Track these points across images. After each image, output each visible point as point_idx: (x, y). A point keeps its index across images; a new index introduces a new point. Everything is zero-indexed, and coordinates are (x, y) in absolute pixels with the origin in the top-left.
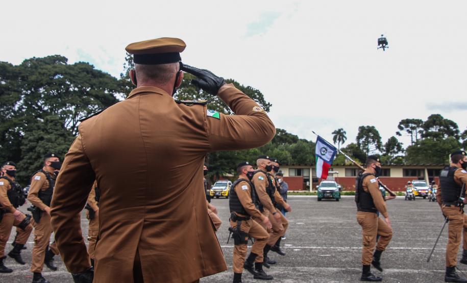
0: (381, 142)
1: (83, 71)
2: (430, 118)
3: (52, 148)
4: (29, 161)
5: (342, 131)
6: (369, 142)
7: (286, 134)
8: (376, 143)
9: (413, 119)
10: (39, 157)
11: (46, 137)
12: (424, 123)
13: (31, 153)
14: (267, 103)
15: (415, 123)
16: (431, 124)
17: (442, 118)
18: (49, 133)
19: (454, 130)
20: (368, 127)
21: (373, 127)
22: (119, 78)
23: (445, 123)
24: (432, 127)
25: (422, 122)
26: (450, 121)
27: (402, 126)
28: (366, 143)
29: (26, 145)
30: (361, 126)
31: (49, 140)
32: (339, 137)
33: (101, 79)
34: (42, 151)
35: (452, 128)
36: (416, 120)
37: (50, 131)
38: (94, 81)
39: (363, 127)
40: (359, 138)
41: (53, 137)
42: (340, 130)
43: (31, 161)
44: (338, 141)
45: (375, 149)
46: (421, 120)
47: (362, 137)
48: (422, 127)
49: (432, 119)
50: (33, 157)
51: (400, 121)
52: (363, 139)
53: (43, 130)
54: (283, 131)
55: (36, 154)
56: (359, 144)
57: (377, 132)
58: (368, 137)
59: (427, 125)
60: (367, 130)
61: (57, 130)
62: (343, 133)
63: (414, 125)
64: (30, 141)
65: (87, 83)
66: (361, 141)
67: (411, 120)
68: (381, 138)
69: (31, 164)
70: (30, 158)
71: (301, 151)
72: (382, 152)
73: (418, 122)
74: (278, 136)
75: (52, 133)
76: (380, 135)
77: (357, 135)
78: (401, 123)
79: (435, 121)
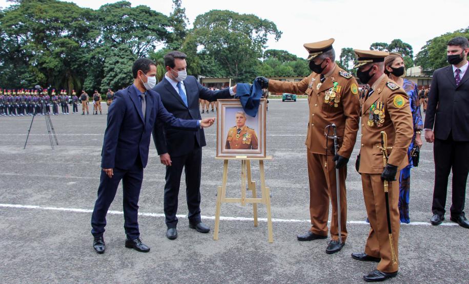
1: (143, 12)
2: (393, 42)
3: (125, 68)
4: (110, 78)
6: (348, 60)
7: (288, 54)
8: (353, 61)
9: (381, 43)
10: (116, 75)
11: (121, 60)
13: (111, 73)
14: (279, 31)
15: (382, 46)
16: (394, 47)
17: (402, 42)
18: (122, 58)
19: (410, 51)
20: (348, 48)
22: (169, 16)
23: (403, 46)
24: (394, 48)
25: (387, 45)
26: (407, 44)
27: (373, 48)
28: (347, 60)
29: (107, 67)
30: (343, 48)
31: (122, 63)
33: (156, 17)
34: (118, 70)
35: (408, 49)
36: (383, 43)
37: (123, 56)
38: (151, 18)
39: (345, 49)
40: (341, 57)
41: (125, 60)
43: (111, 78)
45: (353, 64)
47: (344, 56)
48: (387, 49)
50: (113, 75)
51: (372, 44)
52: (344, 58)
53: (118, 56)
54: (286, 52)
55: (114, 73)
56: (341, 61)
58: (348, 56)
59: (390, 48)
60: (347, 51)
61: (127, 56)
63: (381, 47)
64: (111, 64)
65: (146, 20)
66: (343, 59)
67: (379, 44)
69: (112, 80)
70: (111, 76)
71: (300, 66)
73: (384, 45)
74: (282, 56)
75: (124, 58)
77: (340, 55)
78: (373, 45)
79: (396, 44)
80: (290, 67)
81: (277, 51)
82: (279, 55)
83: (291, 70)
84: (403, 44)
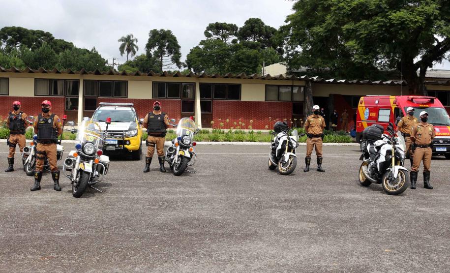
0: (180, 54)
2: (247, 23)
5: (131, 39)
6: (163, 53)
8: (172, 55)
9: (225, 23)
12: (238, 30)
15: (227, 29)
16: (249, 32)
17: (263, 23)
20: (162, 30)
21: (169, 31)
23: (266, 31)
24: (250, 36)
25: (237, 28)
26: (272, 28)
27: (210, 32)
28: (160, 53)
32: (128, 46)
36: (229, 25)
39: (155, 30)
40: (149, 46)
42: (129, 37)
44: (126, 52)
45: (171, 62)
46: (235, 25)
47: (154, 46)
48: (236, 35)
49: (249, 25)
52: (156, 49)
56: (149, 55)
57: (175, 39)
58: (162, 46)
59: (243, 33)
60: (160, 35)
62: (133, 41)
63: (225, 32)
66: (152, 51)
67: (222, 24)
68: (179, 47)
72: (180, 67)
73: (232, 28)
76: (179, 44)
77: (147, 42)
78: (211, 27)
79: (253, 27)
80: (17, 59)
81: (25, 30)
82: (29, 39)
83: (18, 64)
84: (266, 27)
